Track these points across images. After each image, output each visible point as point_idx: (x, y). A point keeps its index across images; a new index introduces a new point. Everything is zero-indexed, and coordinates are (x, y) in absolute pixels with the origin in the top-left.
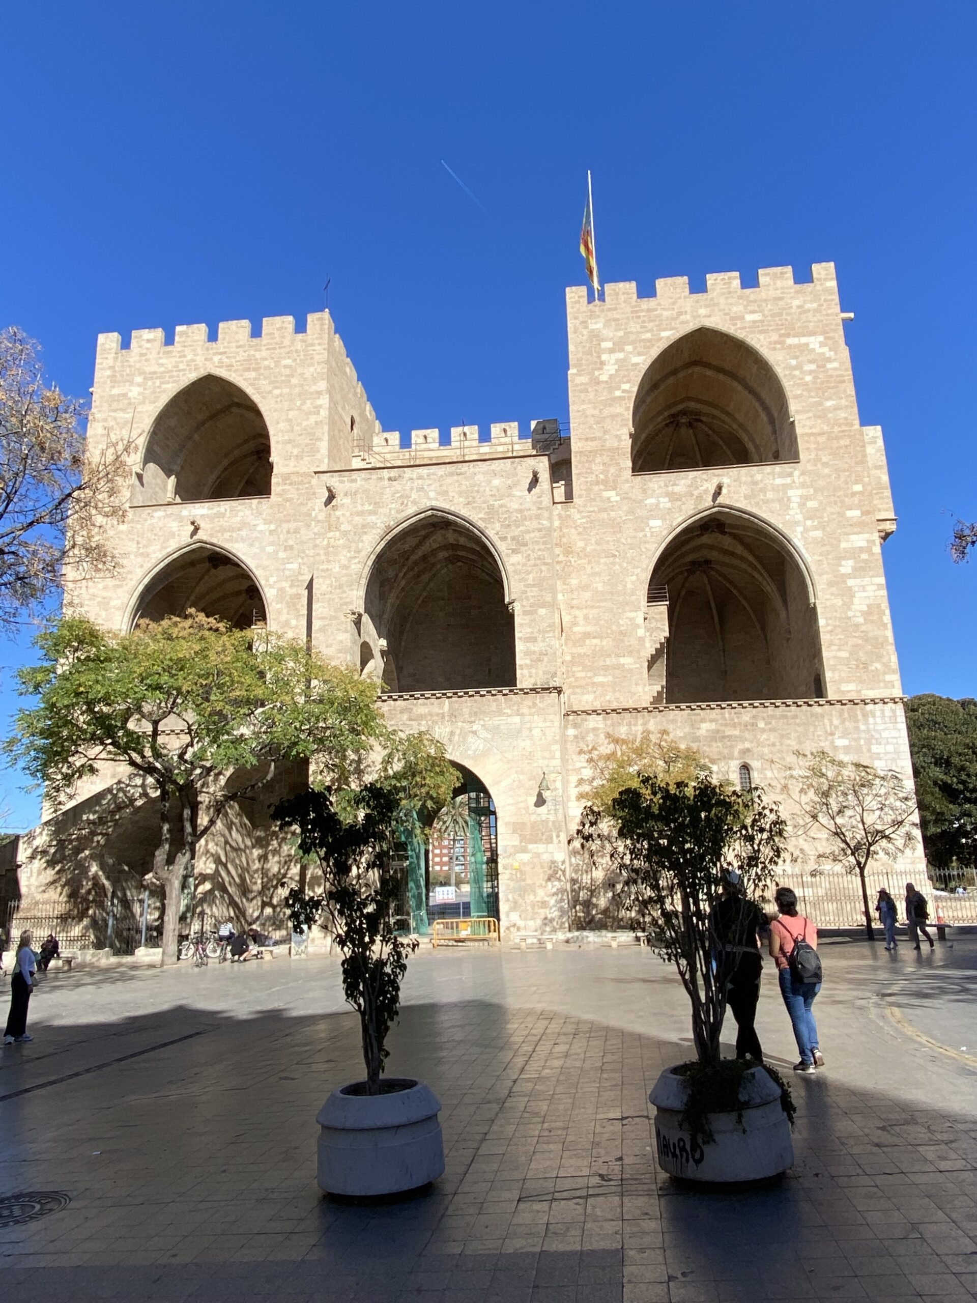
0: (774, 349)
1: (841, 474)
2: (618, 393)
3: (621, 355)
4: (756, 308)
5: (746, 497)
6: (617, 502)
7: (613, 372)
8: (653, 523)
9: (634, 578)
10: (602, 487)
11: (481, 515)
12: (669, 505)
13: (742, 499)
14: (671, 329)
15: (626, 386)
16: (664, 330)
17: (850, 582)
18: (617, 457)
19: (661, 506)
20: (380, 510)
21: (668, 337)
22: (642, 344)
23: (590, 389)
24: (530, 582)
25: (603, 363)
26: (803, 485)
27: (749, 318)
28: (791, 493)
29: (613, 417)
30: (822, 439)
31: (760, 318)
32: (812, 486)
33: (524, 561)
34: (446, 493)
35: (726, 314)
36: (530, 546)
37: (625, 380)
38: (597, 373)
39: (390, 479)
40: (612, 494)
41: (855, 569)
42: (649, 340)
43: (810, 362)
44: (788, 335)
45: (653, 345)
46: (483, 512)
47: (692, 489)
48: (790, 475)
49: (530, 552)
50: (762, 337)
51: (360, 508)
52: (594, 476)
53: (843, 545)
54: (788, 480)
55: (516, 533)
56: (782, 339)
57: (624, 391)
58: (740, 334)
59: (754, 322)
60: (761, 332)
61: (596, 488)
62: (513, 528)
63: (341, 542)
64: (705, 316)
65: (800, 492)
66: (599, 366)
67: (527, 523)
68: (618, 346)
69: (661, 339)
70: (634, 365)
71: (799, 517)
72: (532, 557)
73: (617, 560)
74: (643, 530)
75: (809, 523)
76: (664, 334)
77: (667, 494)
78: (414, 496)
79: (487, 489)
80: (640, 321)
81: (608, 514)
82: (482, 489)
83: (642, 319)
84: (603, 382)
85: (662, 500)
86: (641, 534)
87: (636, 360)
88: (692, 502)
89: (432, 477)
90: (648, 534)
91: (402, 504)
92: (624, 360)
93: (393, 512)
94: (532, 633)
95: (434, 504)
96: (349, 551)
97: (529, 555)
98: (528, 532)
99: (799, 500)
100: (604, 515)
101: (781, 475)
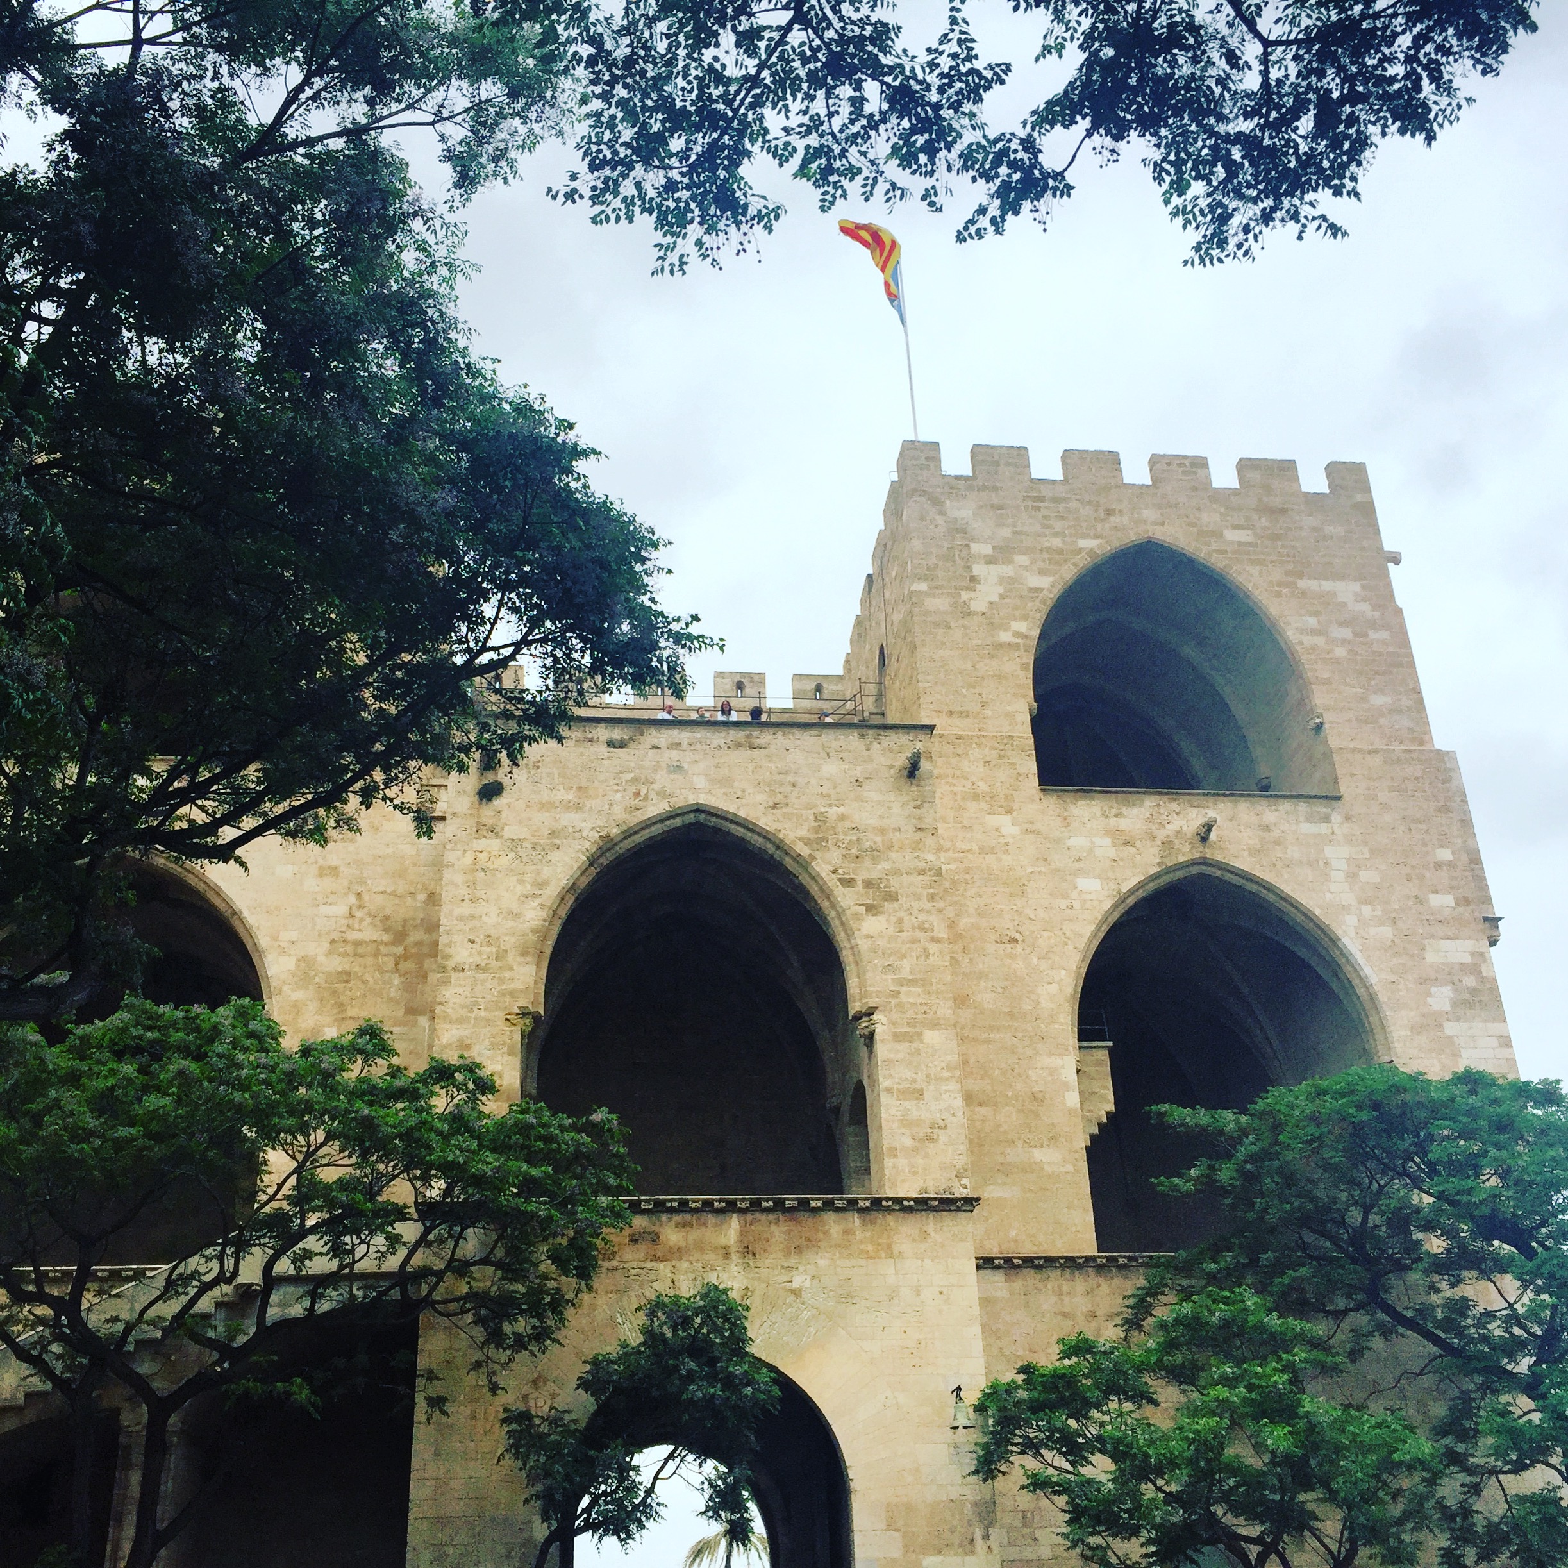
0: (1278, 595)
1: (1413, 826)
2: (1005, 637)
3: (1007, 570)
4: (1242, 522)
5: (1253, 852)
6: (1014, 837)
7: (995, 598)
8: (1083, 883)
9: (1053, 988)
10: (983, 805)
11: (803, 832)
12: (1112, 853)
13: (1246, 853)
14: (1097, 537)
15: (1022, 627)
16: (1085, 536)
17: (1450, 1028)
18: (1009, 753)
19: (1098, 852)
20: (589, 803)
21: (1091, 552)
22: (1046, 556)
23: (952, 624)
24: (905, 973)
25: (973, 579)
26: (1349, 840)
27: (1231, 535)
28: (1329, 852)
29: (1000, 677)
30: (1376, 761)
31: (1250, 539)
32: (1365, 843)
33: (891, 930)
34: (726, 782)
35: (1190, 524)
36: (902, 900)
37: (1017, 613)
38: (965, 596)
39: (611, 744)
40: (1004, 821)
41: (1455, 1004)
42: (1060, 552)
43: (1342, 624)
44: (1301, 575)
45: (1066, 561)
46: (806, 826)
47: (1153, 827)
48: (1327, 819)
49: (901, 914)
50: (1255, 571)
51: (545, 796)
52: (968, 784)
53: (1431, 957)
54: (1324, 828)
55: (874, 875)
56: (1290, 579)
57: (1017, 634)
58: (1218, 562)
59: (1240, 543)
60: (1252, 562)
61: (972, 806)
62: (867, 863)
63: (504, 860)
64: (1155, 523)
65: (1345, 851)
66: (966, 583)
67: (893, 855)
68: (1002, 554)
69: (1080, 550)
70: (1031, 590)
71: (1348, 898)
72: (906, 924)
73: (1019, 948)
74: (1065, 896)
75: (1366, 910)
76: (1086, 544)
77: (1108, 832)
78: (662, 780)
79: (814, 781)
80: (1040, 515)
81: (999, 860)
82: (801, 781)
83: (1044, 512)
84: (976, 613)
85: (1098, 841)
86: (1063, 903)
87: (1035, 581)
88: (1155, 850)
89: (698, 746)
90: (1076, 905)
91: (637, 794)
92: (1013, 580)
93: (617, 809)
94: (914, 1081)
95: (703, 799)
96: (521, 882)
97: (900, 921)
98: (897, 873)
99: (1344, 867)
100: (990, 859)
101: (1310, 819)
